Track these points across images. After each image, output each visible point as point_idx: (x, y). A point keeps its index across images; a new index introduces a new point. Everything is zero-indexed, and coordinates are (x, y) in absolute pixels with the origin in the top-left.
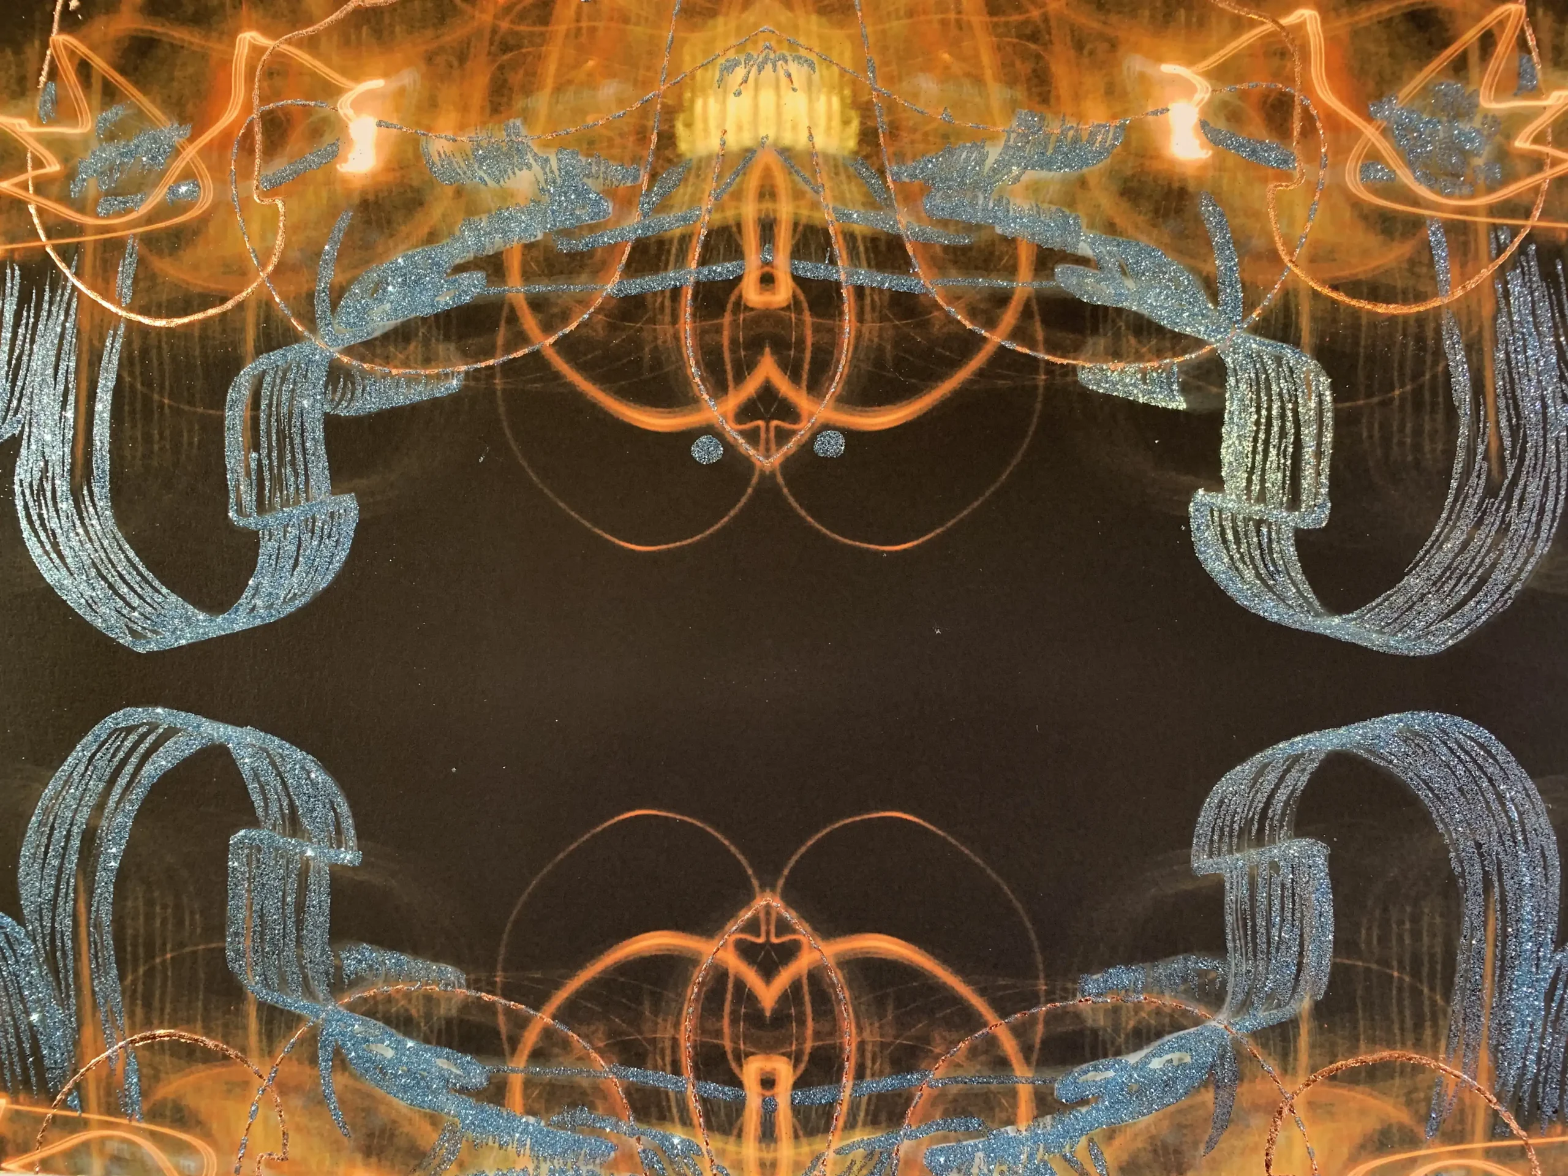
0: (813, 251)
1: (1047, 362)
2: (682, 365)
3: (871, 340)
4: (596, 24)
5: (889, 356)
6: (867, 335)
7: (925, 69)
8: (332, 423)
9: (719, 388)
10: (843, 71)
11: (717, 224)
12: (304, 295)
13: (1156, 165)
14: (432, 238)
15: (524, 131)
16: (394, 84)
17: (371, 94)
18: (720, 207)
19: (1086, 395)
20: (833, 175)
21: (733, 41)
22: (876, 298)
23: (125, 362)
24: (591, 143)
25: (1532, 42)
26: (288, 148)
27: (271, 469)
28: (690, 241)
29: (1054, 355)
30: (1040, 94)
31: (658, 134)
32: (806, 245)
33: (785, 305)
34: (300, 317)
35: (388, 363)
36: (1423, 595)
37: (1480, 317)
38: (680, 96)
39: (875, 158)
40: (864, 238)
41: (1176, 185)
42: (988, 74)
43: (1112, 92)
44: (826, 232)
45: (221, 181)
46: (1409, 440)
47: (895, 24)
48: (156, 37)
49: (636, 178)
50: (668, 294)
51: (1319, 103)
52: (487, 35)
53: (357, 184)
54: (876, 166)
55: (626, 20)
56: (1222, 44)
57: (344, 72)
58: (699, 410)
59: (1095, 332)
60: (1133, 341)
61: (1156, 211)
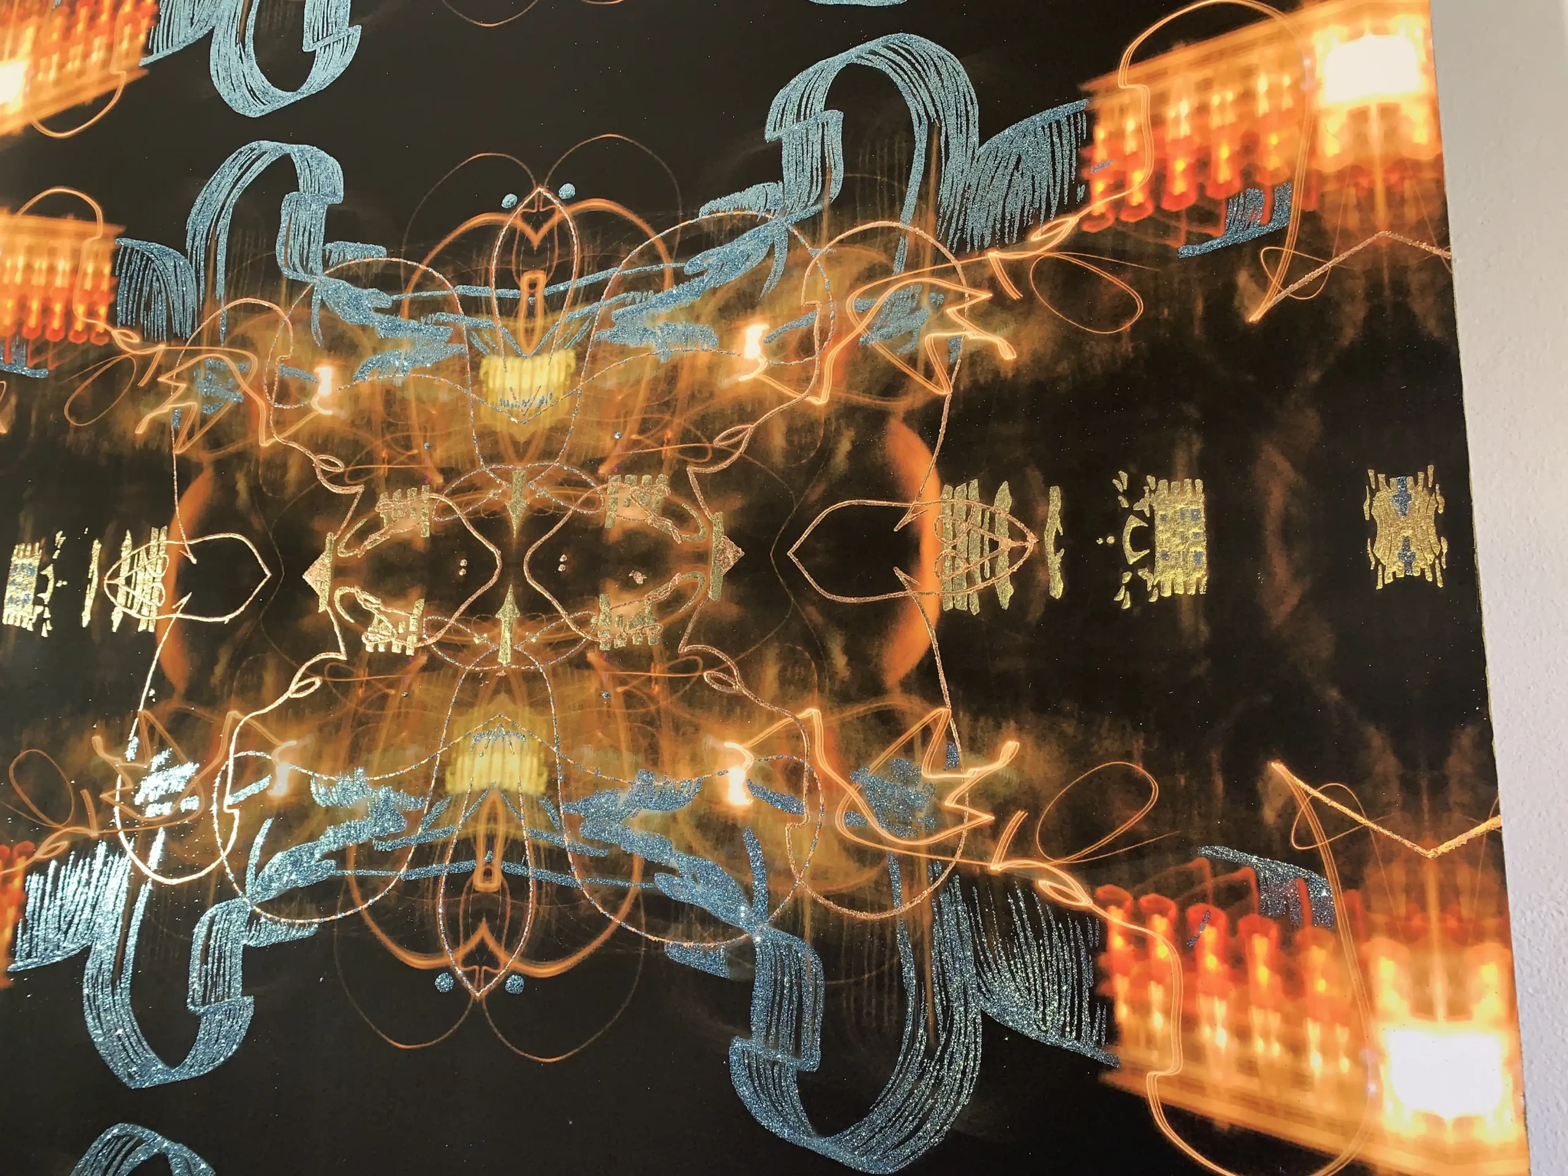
0: (515, 855)
1: (646, 939)
2: (435, 925)
3: (544, 917)
4: (409, 710)
5: (554, 927)
6: (541, 913)
7: (588, 742)
8: (247, 950)
9: (455, 943)
10: (540, 745)
11: (463, 837)
12: (242, 869)
13: (719, 809)
14: (312, 837)
15: (364, 775)
16: (302, 743)
17: (289, 749)
18: (465, 826)
19: (671, 963)
20: (530, 807)
21: (482, 723)
22: (549, 889)
23: (148, 906)
24: (400, 782)
25: (955, 735)
26: (245, 781)
27: (212, 978)
28: (448, 846)
29: (651, 934)
30: (652, 759)
31: (437, 779)
32: (511, 852)
33: (496, 890)
34: (237, 881)
36: (882, 1128)
37: (922, 926)
38: (450, 755)
39: (554, 798)
40: (545, 849)
41: (730, 822)
42: (624, 746)
43: (695, 759)
44: (523, 844)
45: (208, 798)
46: (874, 1012)
47: (574, 713)
48: (188, 712)
49: (422, 805)
50: (432, 879)
51: (820, 771)
52: (352, 715)
53: (278, 801)
54: (555, 803)
55: (425, 708)
56: (761, 731)
57: (277, 735)
58: (442, 956)
59: (676, 920)
60: (699, 928)
61: (717, 840)
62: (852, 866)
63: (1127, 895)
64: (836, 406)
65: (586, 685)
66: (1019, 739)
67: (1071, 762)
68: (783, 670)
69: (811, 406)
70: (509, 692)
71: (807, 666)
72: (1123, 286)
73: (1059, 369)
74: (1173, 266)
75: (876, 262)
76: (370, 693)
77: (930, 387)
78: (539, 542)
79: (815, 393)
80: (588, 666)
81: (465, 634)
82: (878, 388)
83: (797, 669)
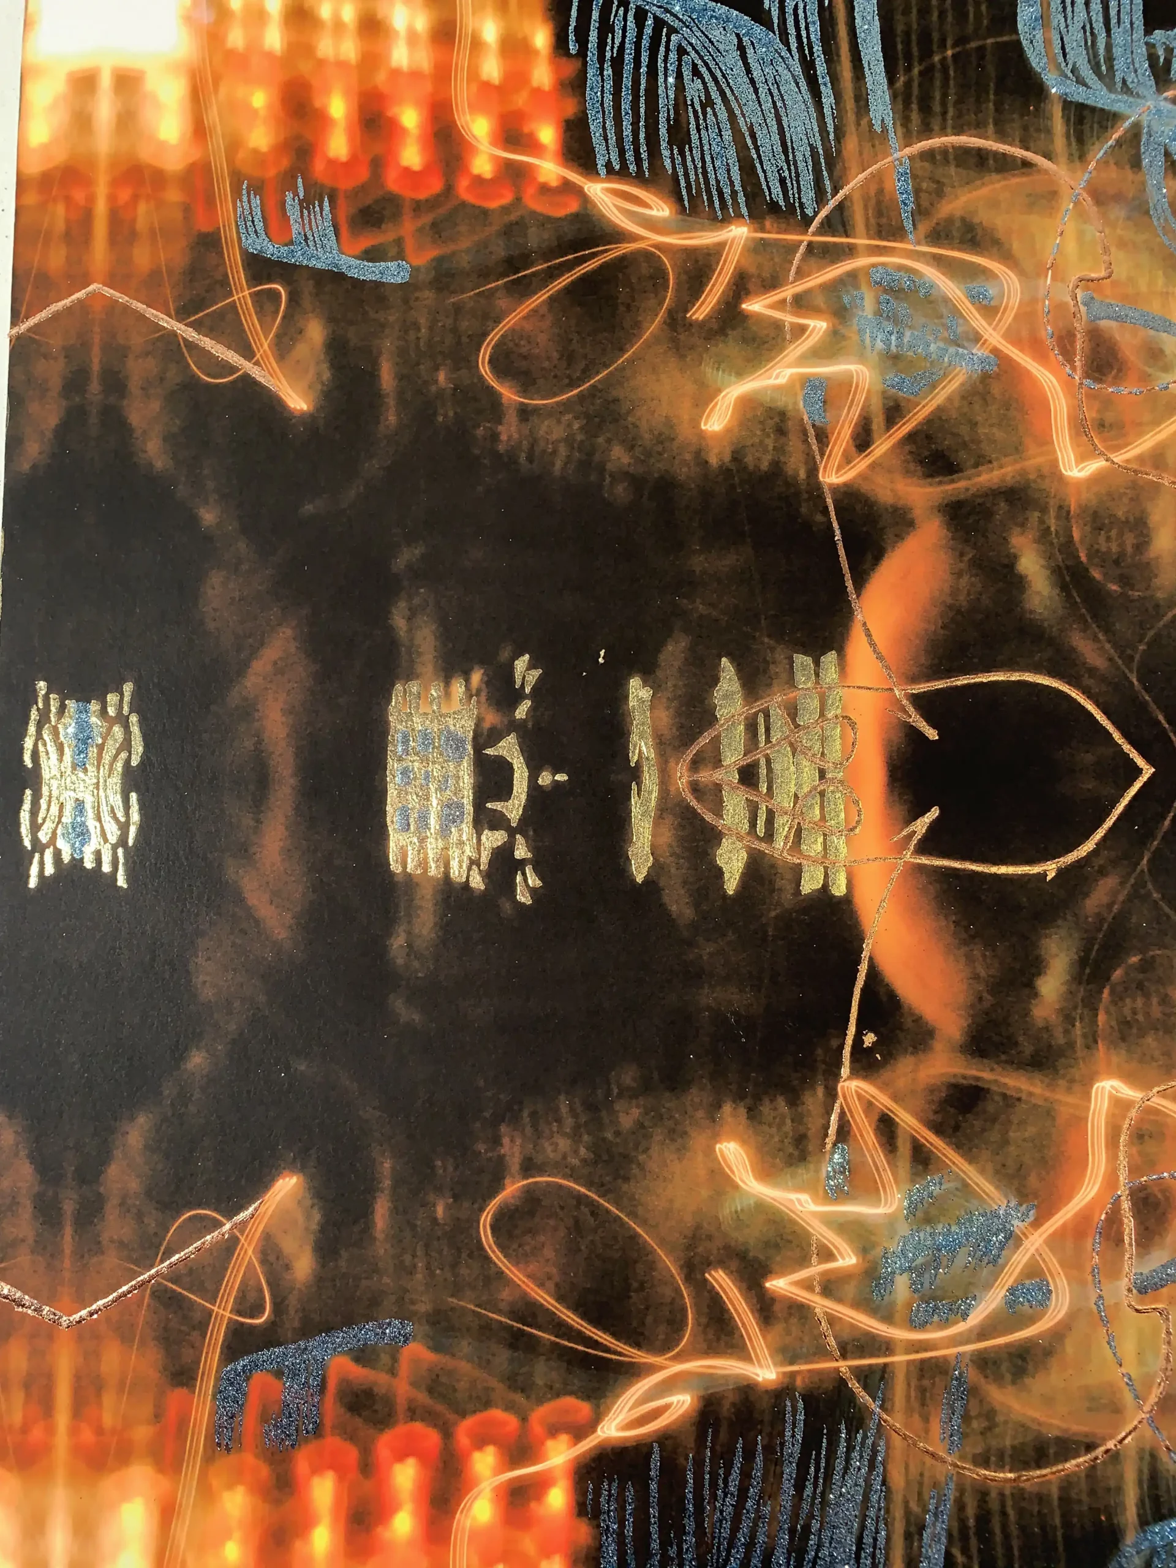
62: (984, 217)
63: (534, 204)
64: (1075, 1073)
66: (702, 435)
67: (616, 401)
68: (1142, 546)
69: (1129, 1078)
72: (515, 1274)
73: (636, 1112)
74: (424, 1306)
75: (1010, 1389)
77: (884, 1101)
79: (1120, 1105)
82: (991, 1108)
83: (1114, 548)
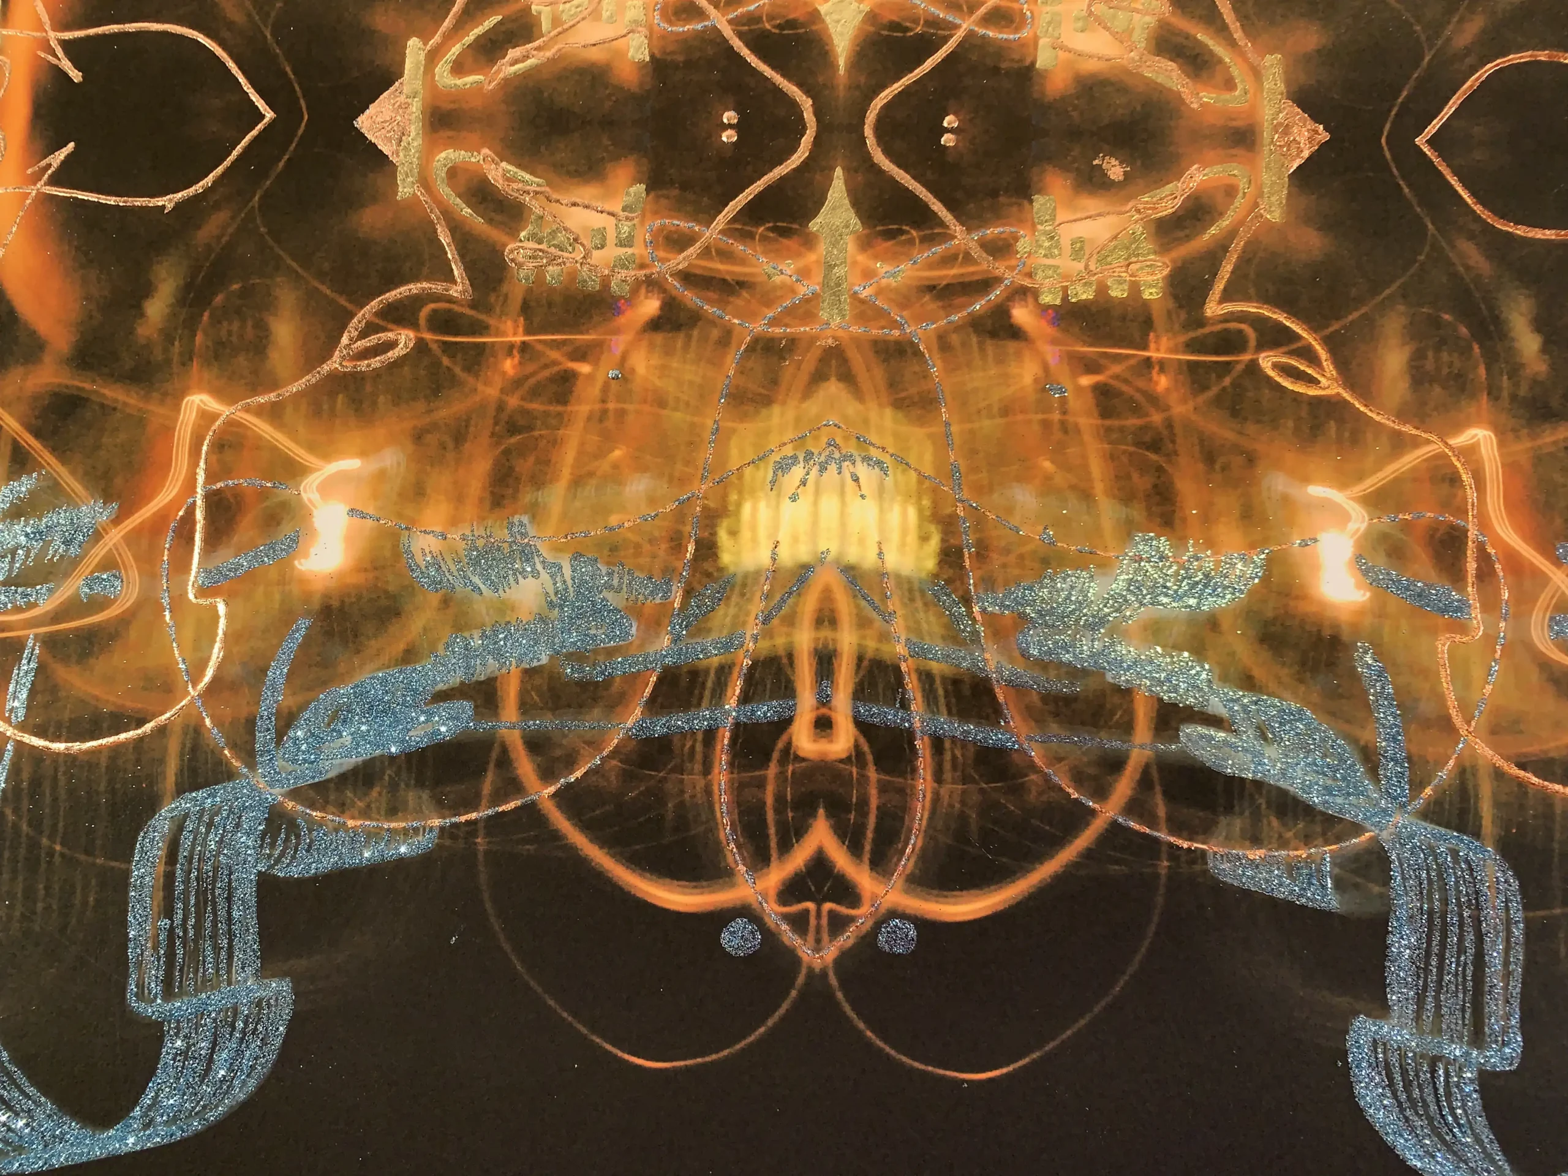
0: (881, 691)
1: (1171, 845)
2: (712, 826)
3: (951, 806)
4: (626, 406)
5: (974, 827)
6: (946, 800)
7: (1021, 479)
8: (267, 885)
9: (760, 859)
10: (922, 477)
11: (763, 654)
12: (243, 721)
13: (1303, 607)
14: (409, 656)
15: (532, 532)
17: (343, 477)
18: (769, 634)
19: (1219, 890)
20: (906, 600)
21: (790, 435)
22: (958, 753)
23: (10, 795)
24: (614, 549)
26: (236, 539)
27: (185, 942)
28: (730, 673)
29: (1179, 836)
30: (1162, 515)
31: (697, 542)
32: (873, 684)
33: (844, 756)
34: (234, 746)
35: (343, 812)
38: (724, 497)
39: (958, 583)
40: (944, 679)
41: (1327, 633)
42: (1099, 488)
43: (1250, 515)
44: (897, 669)
45: (150, 575)
47: (987, 423)
48: (84, 395)
49: (667, 592)
50: (700, 737)
51: (1499, 542)
52: (491, 412)
53: (318, 586)
54: (960, 593)
55: (662, 403)
56: (1380, 465)
57: (311, 448)
58: (733, 885)
59: (1229, 809)
60: (1275, 823)
61: (1303, 664)
65: (1013, 369)
68: (1418, 357)
70: (848, 377)
71: (1466, 352)
76: (530, 368)
78: (897, 87)
80: (1016, 333)
81: (743, 262)
83: (1445, 356)
